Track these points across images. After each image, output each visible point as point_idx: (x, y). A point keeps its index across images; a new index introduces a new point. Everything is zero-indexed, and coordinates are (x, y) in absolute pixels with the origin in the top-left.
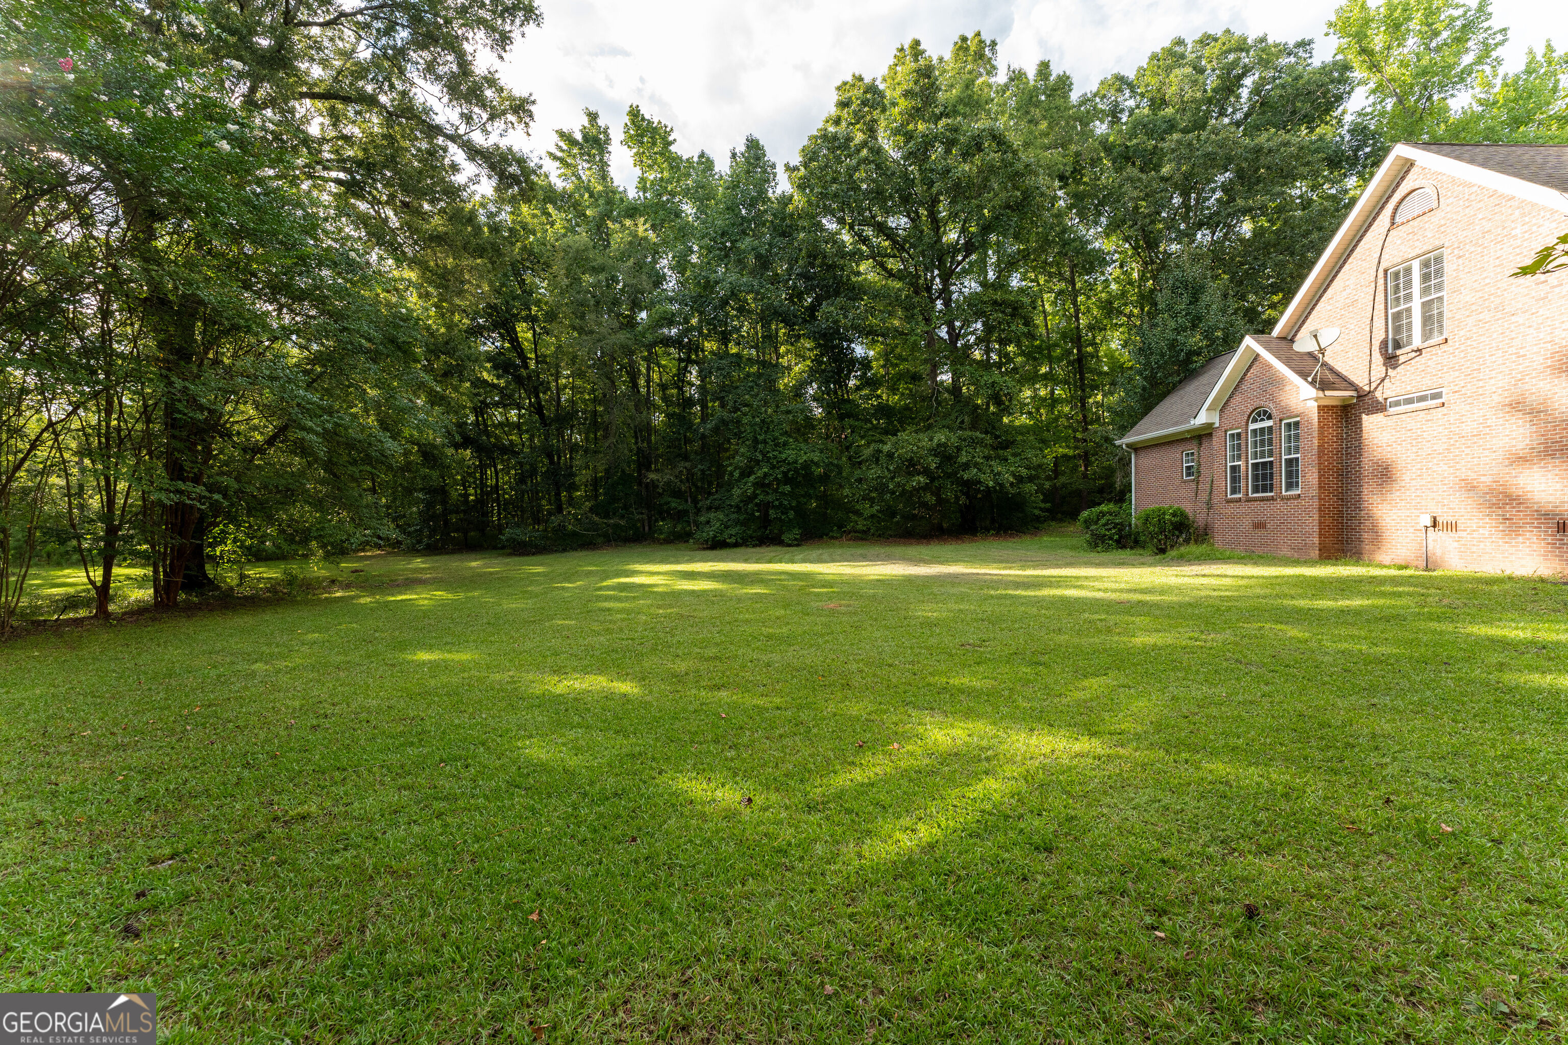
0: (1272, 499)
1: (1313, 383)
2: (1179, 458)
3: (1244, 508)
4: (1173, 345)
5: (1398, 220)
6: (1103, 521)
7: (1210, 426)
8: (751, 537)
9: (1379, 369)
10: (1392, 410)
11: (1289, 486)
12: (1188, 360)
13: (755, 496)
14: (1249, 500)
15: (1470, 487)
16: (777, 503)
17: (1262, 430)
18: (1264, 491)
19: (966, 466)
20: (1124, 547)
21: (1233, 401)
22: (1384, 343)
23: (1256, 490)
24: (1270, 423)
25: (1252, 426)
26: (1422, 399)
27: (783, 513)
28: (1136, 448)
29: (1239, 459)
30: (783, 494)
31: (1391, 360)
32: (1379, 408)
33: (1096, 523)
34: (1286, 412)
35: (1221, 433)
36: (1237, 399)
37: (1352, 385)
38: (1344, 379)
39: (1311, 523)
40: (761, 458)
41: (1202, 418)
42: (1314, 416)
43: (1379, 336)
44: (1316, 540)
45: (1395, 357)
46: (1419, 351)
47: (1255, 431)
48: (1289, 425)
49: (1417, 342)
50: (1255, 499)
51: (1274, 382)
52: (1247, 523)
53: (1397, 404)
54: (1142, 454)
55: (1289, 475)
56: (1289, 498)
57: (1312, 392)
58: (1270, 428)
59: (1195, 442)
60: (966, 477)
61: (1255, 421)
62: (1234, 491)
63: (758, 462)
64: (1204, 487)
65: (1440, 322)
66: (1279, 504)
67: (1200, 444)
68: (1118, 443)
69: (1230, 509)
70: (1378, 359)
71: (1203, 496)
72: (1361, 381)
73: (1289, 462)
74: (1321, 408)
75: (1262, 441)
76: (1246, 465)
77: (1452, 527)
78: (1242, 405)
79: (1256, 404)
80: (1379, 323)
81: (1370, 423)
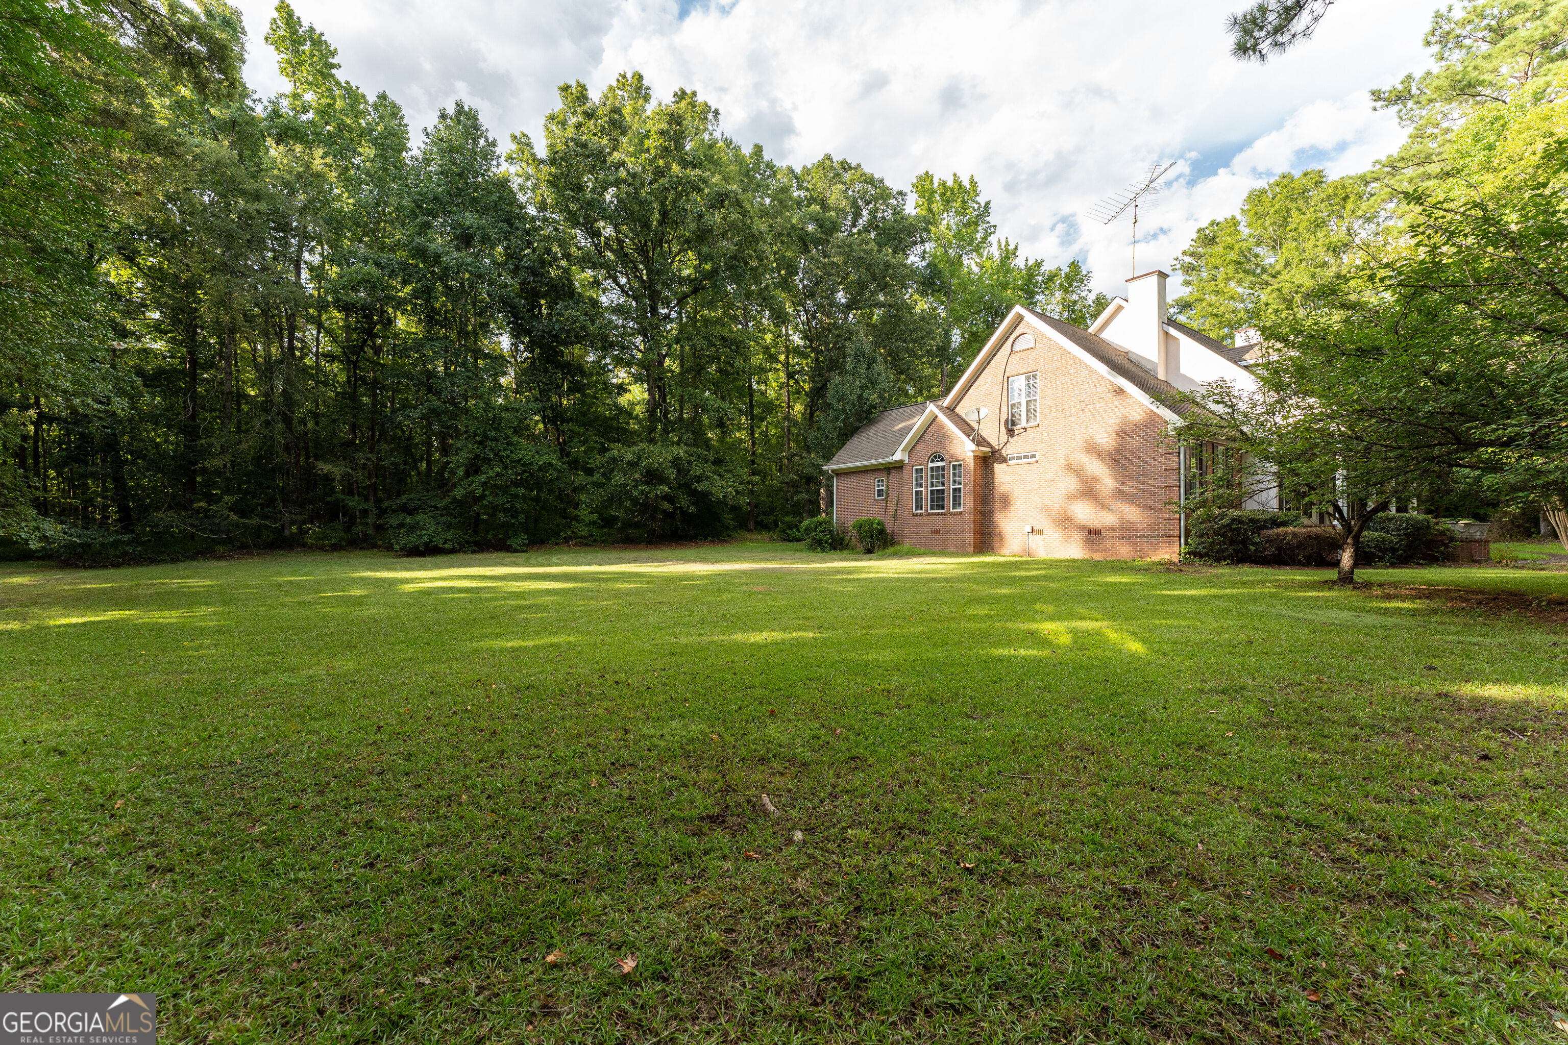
0: (944, 514)
1: (973, 440)
2: (875, 483)
3: (925, 520)
4: (860, 397)
5: (1016, 349)
6: (820, 529)
7: (902, 461)
8: (468, 542)
9: (1004, 437)
10: (1011, 462)
11: (955, 506)
12: (869, 412)
13: (483, 497)
14: (929, 515)
15: (1048, 511)
16: (509, 505)
17: (937, 468)
18: (938, 508)
19: (699, 479)
20: (835, 549)
21: (918, 448)
22: (1007, 421)
23: (932, 508)
24: (943, 464)
25: (931, 465)
26: (1026, 457)
27: (512, 516)
28: (838, 474)
29: (921, 485)
30: (516, 496)
31: (1010, 432)
32: (1003, 460)
33: (815, 530)
34: (953, 458)
35: (909, 468)
36: (921, 445)
37: (989, 445)
38: (985, 440)
39: (969, 533)
40: (492, 456)
41: (898, 456)
42: (971, 463)
43: (1004, 417)
44: (972, 541)
45: (1013, 430)
46: (1025, 429)
47: (932, 468)
48: (954, 466)
49: (1024, 423)
50: (933, 514)
51: (944, 438)
52: (927, 530)
53: (1013, 459)
54: (843, 478)
55: (954, 498)
56: (955, 514)
57: (973, 447)
58: (943, 467)
59: (885, 473)
60: (700, 488)
61: (933, 461)
62: (917, 509)
63: (487, 460)
64: (892, 505)
65: (1035, 413)
66: (948, 518)
67: (889, 474)
68: (824, 468)
69: (916, 520)
70: (1003, 431)
71: (891, 512)
72: (994, 443)
73: (954, 490)
74: (976, 457)
75: (937, 476)
76: (926, 491)
77: (1041, 532)
78: (924, 450)
79: (935, 450)
80: (1004, 409)
81: (998, 468)
